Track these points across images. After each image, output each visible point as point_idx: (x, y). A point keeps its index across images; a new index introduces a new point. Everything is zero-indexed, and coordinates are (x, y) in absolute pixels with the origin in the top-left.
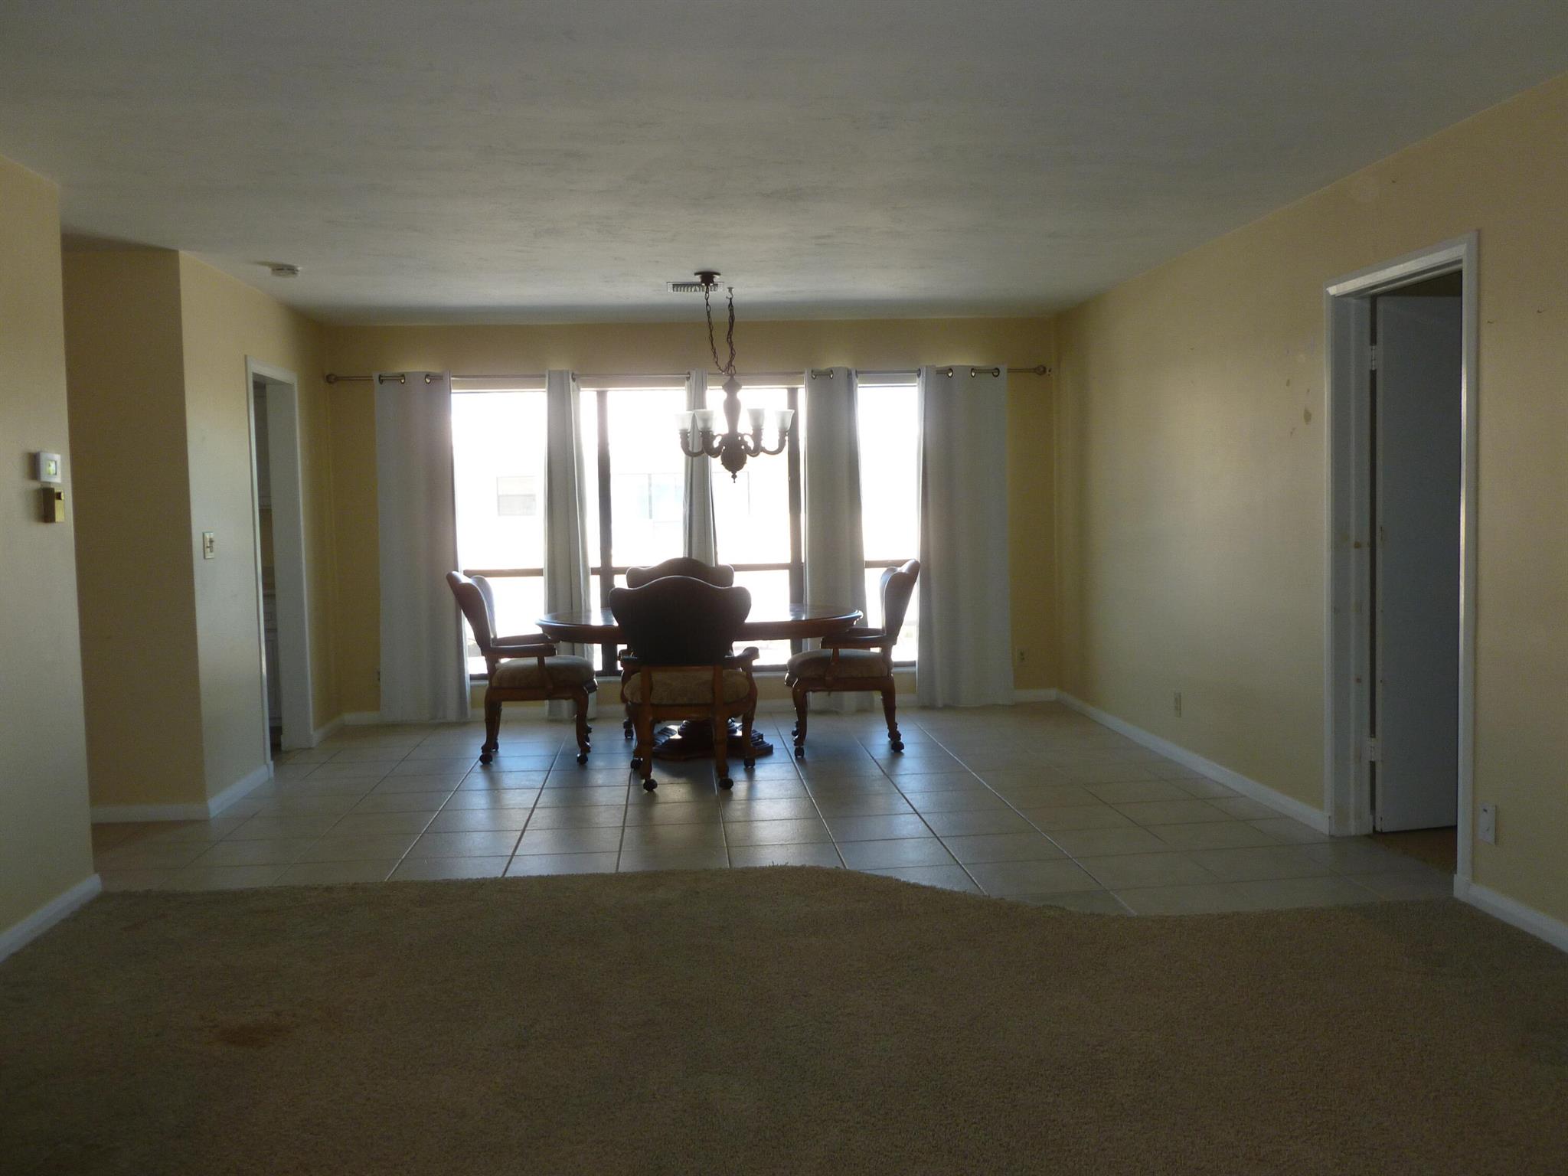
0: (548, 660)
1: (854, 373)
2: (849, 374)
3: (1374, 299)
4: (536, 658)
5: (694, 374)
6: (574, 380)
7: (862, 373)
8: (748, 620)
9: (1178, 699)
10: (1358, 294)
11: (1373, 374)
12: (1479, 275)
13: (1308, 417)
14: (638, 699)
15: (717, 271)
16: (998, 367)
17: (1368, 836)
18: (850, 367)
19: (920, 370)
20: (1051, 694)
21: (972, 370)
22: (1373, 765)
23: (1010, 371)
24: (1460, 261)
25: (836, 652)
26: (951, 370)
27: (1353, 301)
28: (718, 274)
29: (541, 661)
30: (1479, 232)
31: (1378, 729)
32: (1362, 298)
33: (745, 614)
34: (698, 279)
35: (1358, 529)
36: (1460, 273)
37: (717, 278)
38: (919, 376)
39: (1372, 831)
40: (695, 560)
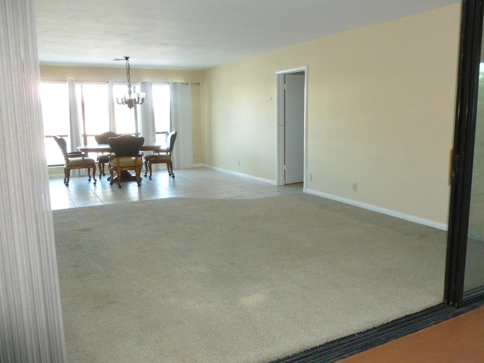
0: (85, 158)
1: (152, 83)
2: (151, 83)
3: (285, 75)
4: (82, 157)
5: (109, 82)
6: (75, 82)
7: (154, 83)
8: (144, 145)
9: (239, 162)
10: (282, 74)
11: (285, 90)
12: (308, 73)
13: (271, 99)
14: (116, 166)
15: (129, 57)
16: (188, 83)
17: (284, 185)
18: (151, 82)
19: (168, 83)
20: (202, 165)
21: (182, 83)
22: (285, 171)
23: (191, 84)
24: (304, 70)
25: (159, 154)
26: (176, 83)
27: (281, 75)
28: (129, 58)
29: (83, 158)
30: (308, 65)
31: (286, 164)
32: (283, 74)
33: (143, 144)
34: (124, 58)
35: (282, 122)
36: (304, 71)
37: (129, 59)
38: (168, 84)
39: (285, 184)
40: (112, 132)
